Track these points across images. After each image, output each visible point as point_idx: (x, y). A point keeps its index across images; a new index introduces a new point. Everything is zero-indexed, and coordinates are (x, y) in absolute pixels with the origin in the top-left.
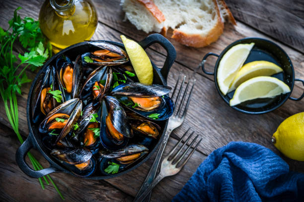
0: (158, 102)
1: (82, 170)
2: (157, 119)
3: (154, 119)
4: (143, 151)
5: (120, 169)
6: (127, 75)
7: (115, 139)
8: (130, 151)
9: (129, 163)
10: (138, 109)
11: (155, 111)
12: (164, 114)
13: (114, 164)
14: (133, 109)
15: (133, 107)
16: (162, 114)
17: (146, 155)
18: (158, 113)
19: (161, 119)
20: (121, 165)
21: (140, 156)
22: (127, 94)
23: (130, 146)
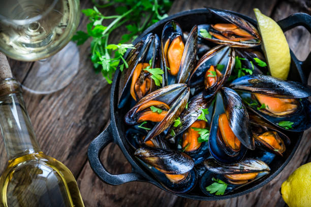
0: (294, 106)
1: (175, 184)
2: (290, 129)
3: (287, 128)
4: (263, 170)
5: (227, 191)
6: (255, 64)
7: (229, 149)
8: (246, 168)
9: (240, 183)
10: (264, 112)
11: (287, 118)
12: (300, 124)
13: (220, 181)
14: (257, 111)
15: (258, 109)
16: (297, 123)
17: (266, 177)
18: (291, 121)
19: (296, 131)
20: (229, 185)
21: (256, 177)
22: (253, 89)
23: (248, 161)
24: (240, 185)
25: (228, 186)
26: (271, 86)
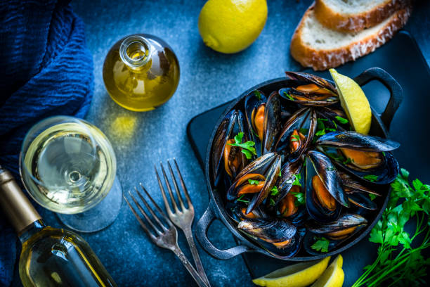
0: (378, 160)
1: (282, 249)
2: (375, 181)
3: (372, 181)
4: (361, 224)
5: (329, 247)
6: (338, 122)
8: (345, 224)
9: (341, 238)
10: (350, 166)
11: (372, 171)
13: (323, 238)
14: (343, 165)
15: (344, 163)
17: (364, 229)
18: (376, 175)
19: (381, 183)
20: (331, 241)
21: (356, 229)
22: (340, 144)
23: (345, 217)
24: (341, 240)
25: (330, 243)
26: (357, 140)
